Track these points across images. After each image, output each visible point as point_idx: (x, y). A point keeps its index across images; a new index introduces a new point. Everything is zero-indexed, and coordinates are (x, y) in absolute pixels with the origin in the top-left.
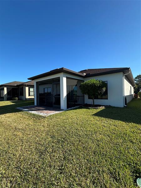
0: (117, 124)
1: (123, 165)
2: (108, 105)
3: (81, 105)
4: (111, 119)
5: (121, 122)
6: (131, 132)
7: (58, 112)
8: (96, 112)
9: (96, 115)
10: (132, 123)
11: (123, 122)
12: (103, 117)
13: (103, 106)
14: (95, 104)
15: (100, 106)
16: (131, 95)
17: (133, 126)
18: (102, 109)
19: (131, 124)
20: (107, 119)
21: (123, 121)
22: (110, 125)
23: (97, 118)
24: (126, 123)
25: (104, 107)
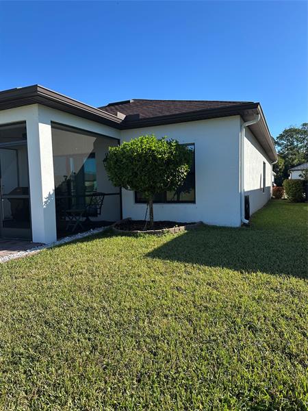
0: (217, 279)
1: (220, 401)
2: (197, 220)
3: (110, 223)
4: (202, 264)
5: (228, 271)
6: (254, 299)
7: (22, 254)
8: (156, 247)
9: (157, 254)
10: (259, 274)
11: (236, 272)
12: (179, 260)
13: (180, 224)
14: (156, 219)
15: (171, 224)
16: (264, 189)
17: (260, 281)
18: (176, 235)
19: (257, 275)
20: (190, 265)
21: (235, 268)
22: (197, 283)
23: (158, 263)
24: (242, 273)
25: (182, 228)
